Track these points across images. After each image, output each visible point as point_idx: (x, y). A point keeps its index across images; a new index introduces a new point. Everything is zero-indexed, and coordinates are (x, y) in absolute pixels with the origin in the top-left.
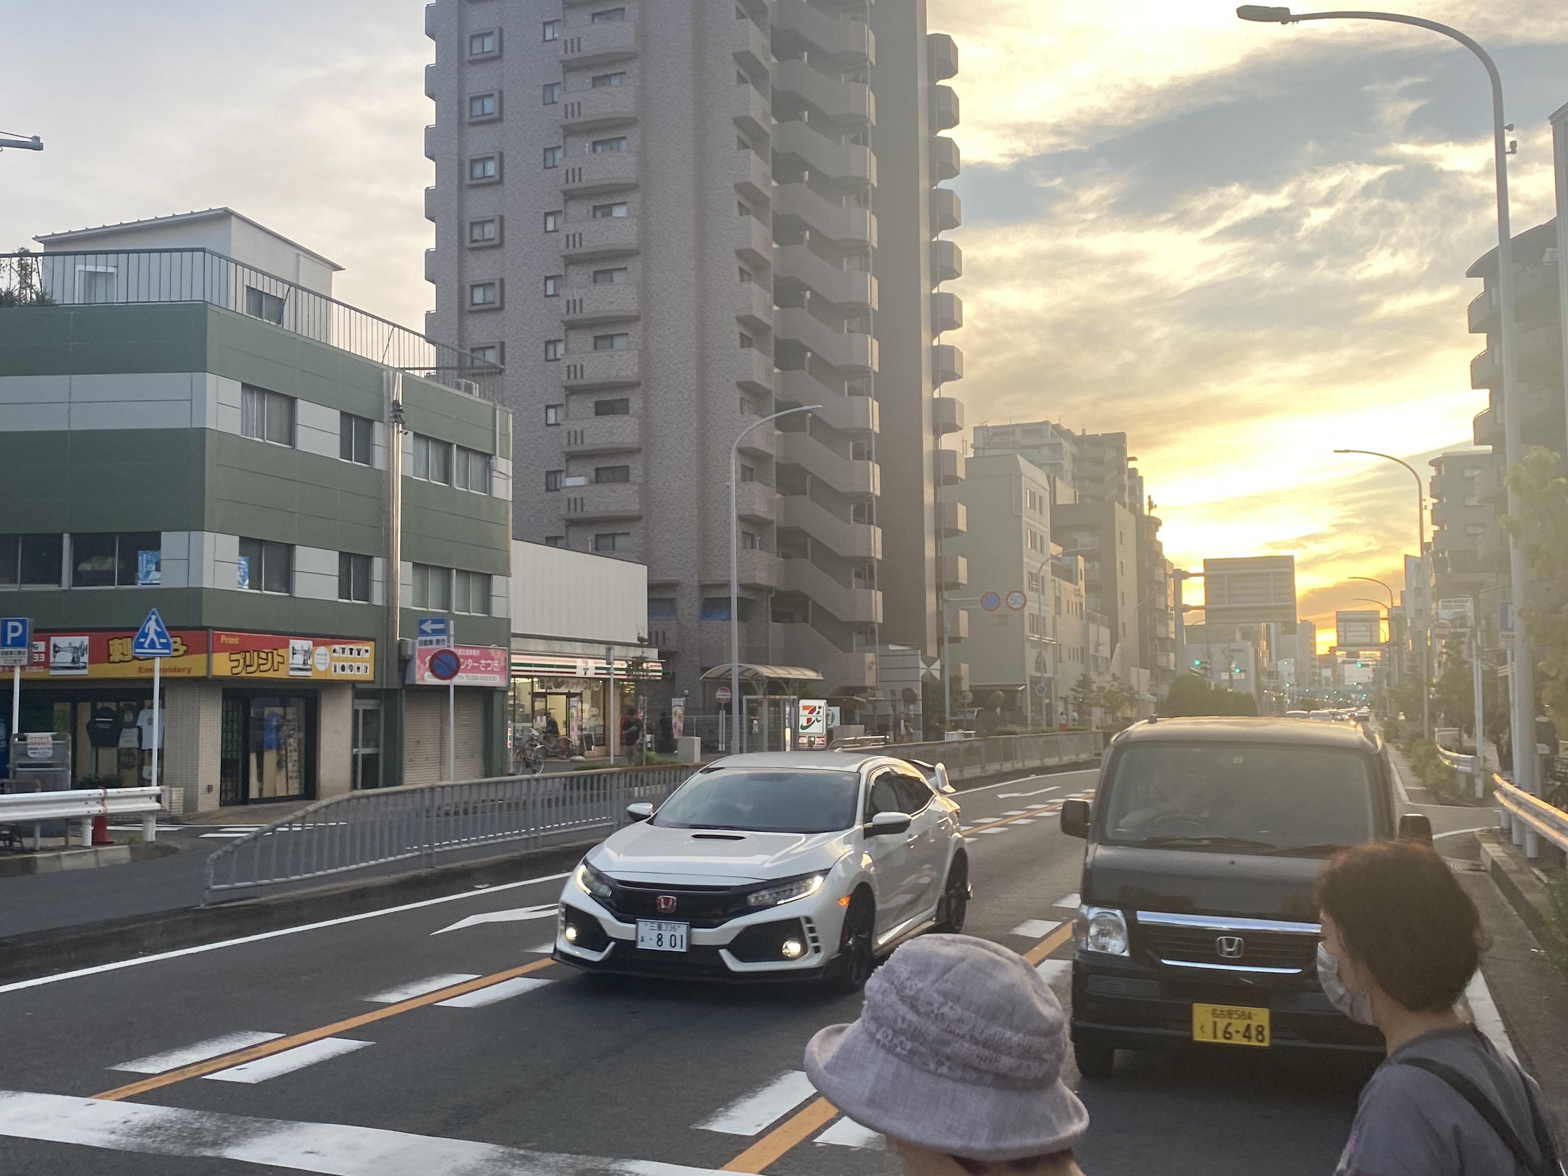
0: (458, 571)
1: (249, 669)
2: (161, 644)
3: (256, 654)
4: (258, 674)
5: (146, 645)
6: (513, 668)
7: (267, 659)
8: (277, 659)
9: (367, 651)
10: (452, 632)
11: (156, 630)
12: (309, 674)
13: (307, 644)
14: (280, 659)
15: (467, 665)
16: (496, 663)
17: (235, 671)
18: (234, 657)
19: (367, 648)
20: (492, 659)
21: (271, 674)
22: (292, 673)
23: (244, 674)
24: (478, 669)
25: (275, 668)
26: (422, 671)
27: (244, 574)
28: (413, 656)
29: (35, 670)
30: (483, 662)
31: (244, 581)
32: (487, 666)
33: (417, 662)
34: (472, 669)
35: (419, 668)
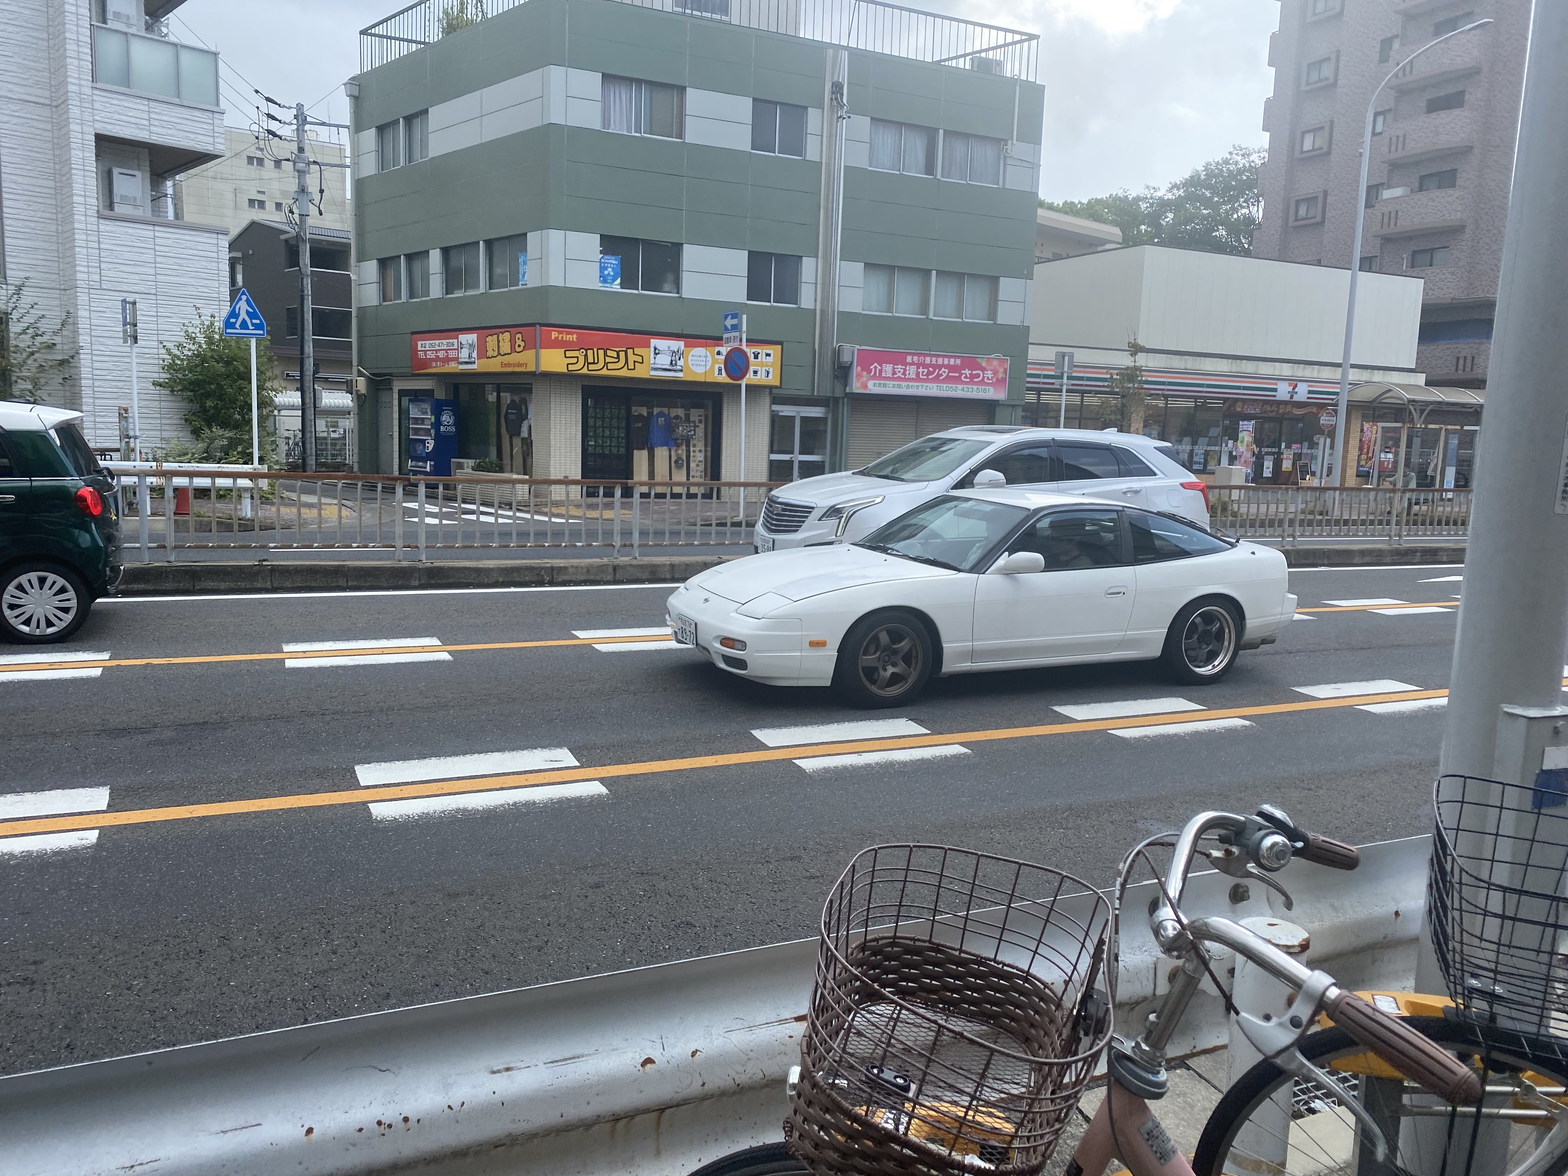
0: (938, 272)
1: (591, 367)
2: (253, 324)
3: (601, 352)
4: (605, 372)
5: (237, 326)
6: (1028, 379)
7: (618, 357)
8: (632, 358)
9: (768, 355)
10: (744, 328)
11: (247, 311)
12: (680, 375)
13: (677, 345)
14: (639, 359)
15: (939, 375)
16: (989, 374)
17: (571, 367)
18: (568, 354)
19: (768, 352)
20: (983, 369)
21: (624, 373)
22: (653, 373)
23: (585, 371)
24: (958, 380)
25: (631, 366)
26: (865, 379)
27: (612, 273)
28: (852, 363)
29: (453, 365)
30: (967, 372)
31: (614, 280)
32: (972, 377)
33: (856, 370)
34: (948, 379)
35: (859, 376)
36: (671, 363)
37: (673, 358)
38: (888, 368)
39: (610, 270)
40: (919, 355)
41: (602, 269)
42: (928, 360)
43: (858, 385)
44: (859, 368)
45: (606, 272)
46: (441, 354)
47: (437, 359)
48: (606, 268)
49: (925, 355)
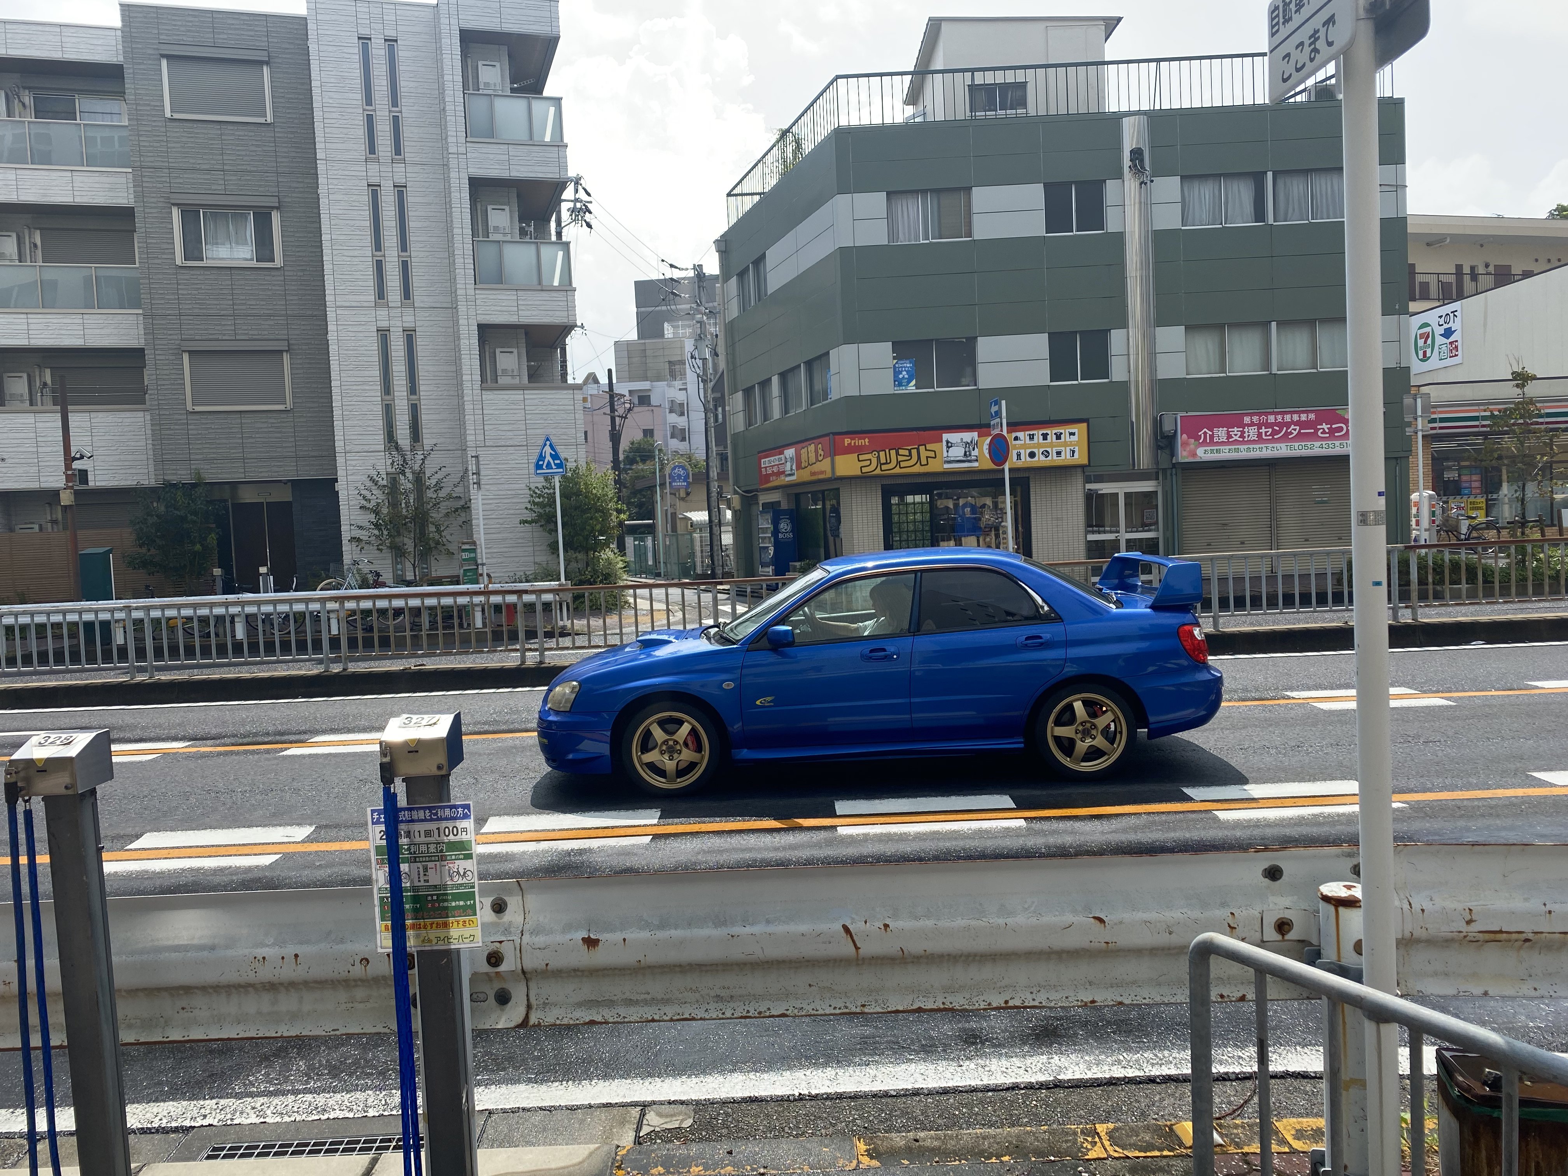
0: (1280, 322)
1: (884, 467)
3: (893, 452)
4: (897, 470)
7: (910, 455)
8: (924, 454)
9: (1073, 434)
12: (976, 464)
13: (970, 436)
14: (932, 454)
15: (1287, 434)
17: (864, 470)
18: (861, 458)
19: (1071, 431)
20: (1345, 422)
21: (917, 469)
22: (946, 466)
23: (877, 471)
24: (1314, 436)
25: (924, 462)
26: (1192, 446)
27: (906, 376)
28: (1176, 431)
29: (782, 477)
30: (1325, 427)
31: (909, 382)
32: (1332, 431)
33: (1181, 438)
34: (1300, 437)
35: (1185, 444)
36: (965, 454)
37: (967, 449)
38: (1221, 433)
39: (904, 373)
40: (1259, 414)
41: (896, 373)
42: (1271, 419)
43: (1185, 453)
44: (1185, 436)
45: (901, 376)
46: (775, 470)
47: (773, 474)
48: (901, 373)
49: (1267, 414)
